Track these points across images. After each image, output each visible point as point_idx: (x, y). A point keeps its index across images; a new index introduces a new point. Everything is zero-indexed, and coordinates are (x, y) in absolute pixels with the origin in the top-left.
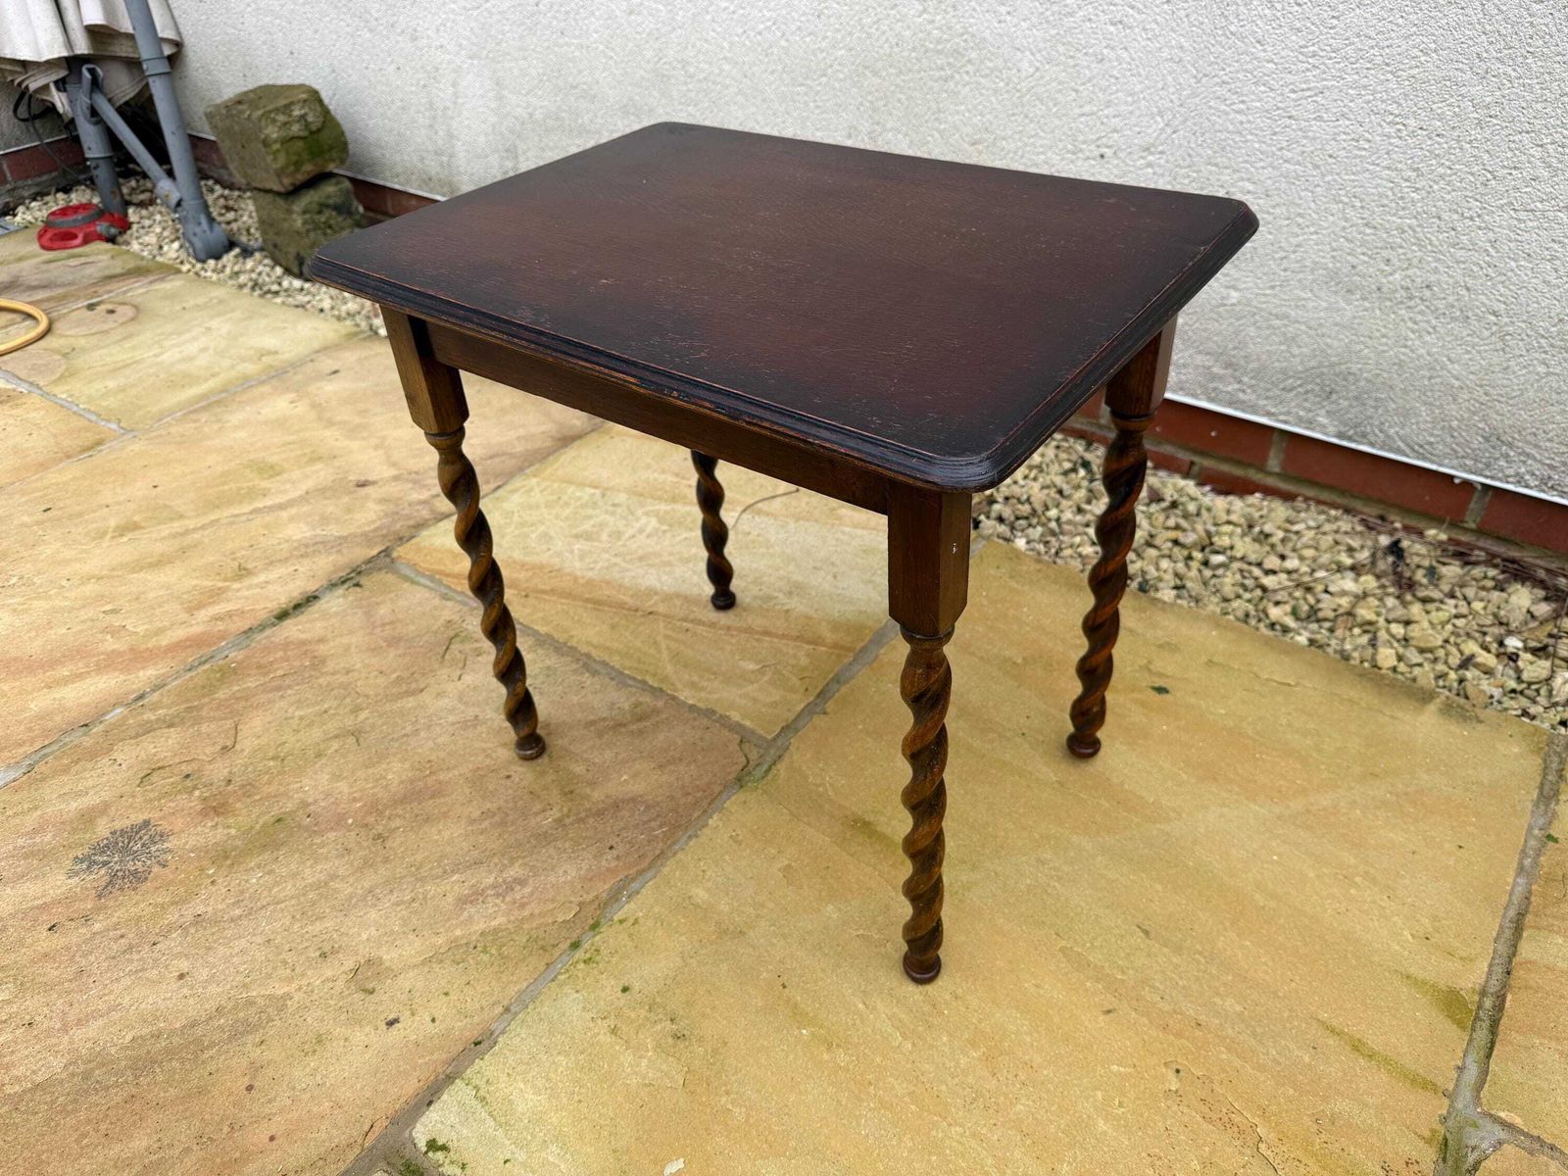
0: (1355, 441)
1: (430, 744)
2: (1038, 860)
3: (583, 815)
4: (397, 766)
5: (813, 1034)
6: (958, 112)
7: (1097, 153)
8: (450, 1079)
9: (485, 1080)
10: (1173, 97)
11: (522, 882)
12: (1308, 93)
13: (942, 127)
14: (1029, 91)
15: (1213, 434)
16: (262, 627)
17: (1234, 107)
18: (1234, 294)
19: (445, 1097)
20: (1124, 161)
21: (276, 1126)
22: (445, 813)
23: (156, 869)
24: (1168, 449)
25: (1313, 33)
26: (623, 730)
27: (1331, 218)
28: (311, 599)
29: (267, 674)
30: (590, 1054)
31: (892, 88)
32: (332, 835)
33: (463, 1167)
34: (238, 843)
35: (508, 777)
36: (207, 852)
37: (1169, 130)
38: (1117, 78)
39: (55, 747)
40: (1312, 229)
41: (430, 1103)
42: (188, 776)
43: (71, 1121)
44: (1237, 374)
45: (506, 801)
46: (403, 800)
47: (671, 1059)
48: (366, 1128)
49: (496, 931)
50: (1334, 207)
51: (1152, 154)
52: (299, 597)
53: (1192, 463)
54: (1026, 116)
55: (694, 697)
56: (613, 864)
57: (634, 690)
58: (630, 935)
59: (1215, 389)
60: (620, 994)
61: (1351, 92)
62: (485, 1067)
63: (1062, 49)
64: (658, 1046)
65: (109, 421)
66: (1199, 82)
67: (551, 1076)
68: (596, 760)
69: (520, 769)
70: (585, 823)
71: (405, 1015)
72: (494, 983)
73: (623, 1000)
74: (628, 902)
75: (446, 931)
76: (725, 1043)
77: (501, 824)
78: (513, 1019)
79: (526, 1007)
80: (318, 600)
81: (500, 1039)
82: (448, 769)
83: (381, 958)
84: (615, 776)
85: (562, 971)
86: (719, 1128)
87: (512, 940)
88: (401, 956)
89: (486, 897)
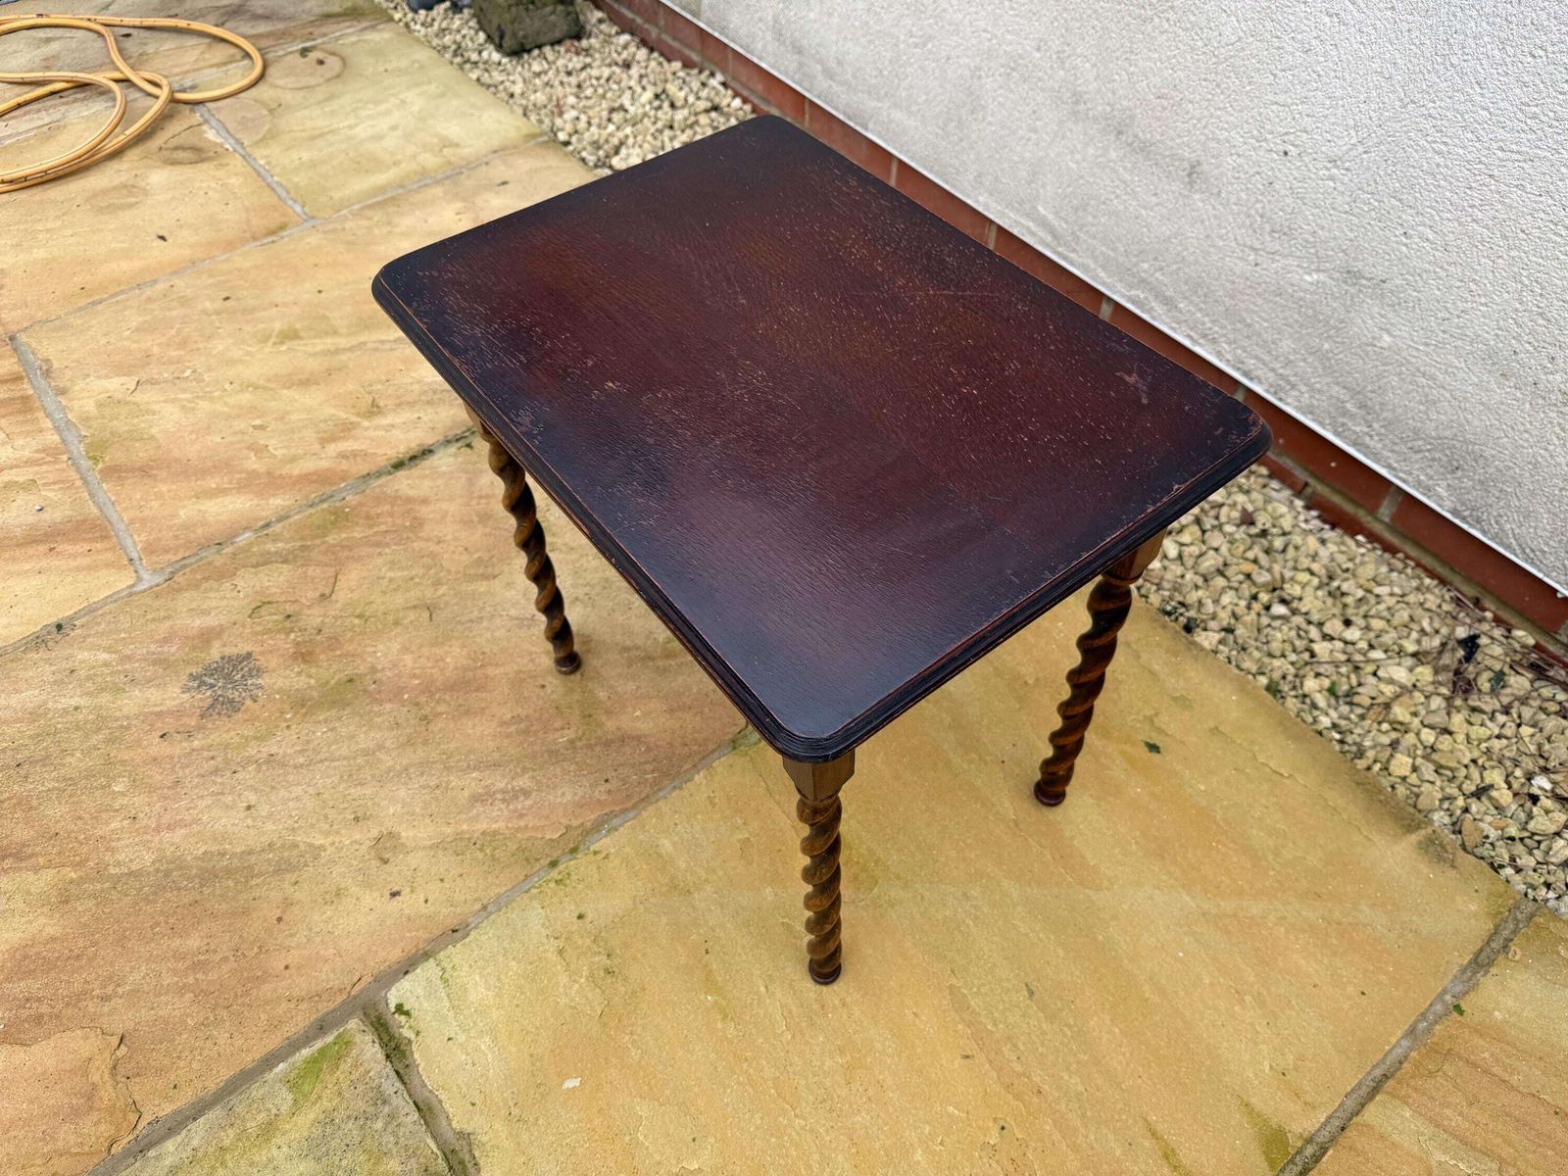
0: (1467, 523)
1: (488, 635)
2: (965, 895)
3: (592, 741)
4: (456, 650)
5: (716, 1002)
6: (1150, 59)
7: (1281, 148)
8: (427, 955)
9: (451, 965)
10: (1373, 114)
11: (526, 793)
13: (1132, 69)
14: (1226, 60)
15: (1333, 465)
16: (379, 474)
17: (1434, 146)
18: (1387, 338)
19: (418, 971)
20: (1306, 166)
21: (292, 958)
22: (483, 709)
23: (248, 702)
24: (1288, 463)
25: (1540, 92)
26: (651, 664)
28: (427, 452)
29: (371, 526)
30: (537, 967)
31: (1089, 12)
32: (388, 706)
33: (418, 1033)
34: (315, 694)
35: (543, 686)
36: (289, 697)
37: (1361, 149)
38: (1319, 75)
39: (193, 560)
40: (1483, 300)
41: (406, 973)
42: (289, 616)
43: (149, 909)
44: (1369, 418)
45: (535, 711)
46: (451, 687)
47: (598, 990)
48: (355, 979)
49: (495, 833)
51: (1338, 167)
52: (417, 449)
53: (1306, 484)
54: (1218, 86)
56: (604, 796)
58: (599, 868)
59: (1343, 425)
60: (575, 920)
62: (454, 954)
64: (591, 975)
65: (295, 201)
66: (1404, 106)
67: (502, 977)
68: (619, 689)
69: (555, 681)
70: (593, 750)
71: (406, 890)
72: (481, 881)
73: (576, 925)
74: (606, 836)
75: (456, 823)
76: (643, 989)
77: (525, 732)
78: (487, 917)
79: (500, 910)
80: (432, 455)
81: (473, 933)
82: (496, 665)
83: (400, 833)
84: (630, 710)
85: (536, 885)
86: (616, 1061)
87: (505, 844)
88: (416, 836)
89: (494, 800)
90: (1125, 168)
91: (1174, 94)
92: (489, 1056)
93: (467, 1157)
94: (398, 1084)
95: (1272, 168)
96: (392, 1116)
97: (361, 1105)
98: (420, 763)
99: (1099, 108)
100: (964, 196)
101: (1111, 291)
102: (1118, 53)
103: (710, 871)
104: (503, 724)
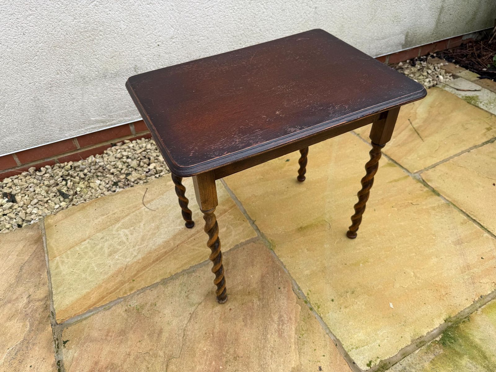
1: (196, 331)
2: (328, 202)
3: (261, 292)
4: (200, 345)
5: (362, 264)
6: (102, 49)
7: (156, 45)
8: (347, 356)
9: (350, 345)
10: (174, 20)
11: (280, 317)
12: (209, 8)
14: (126, 34)
17: (192, 18)
19: (353, 358)
20: (166, 44)
22: (236, 333)
27: (225, 38)
28: (59, 363)
30: (351, 315)
33: (378, 358)
35: (230, 309)
37: (176, 30)
38: (155, 20)
41: (354, 363)
45: (242, 313)
46: (221, 347)
47: (359, 296)
49: (296, 329)
50: (225, 35)
51: (174, 39)
52: (54, 368)
54: (128, 42)
55: (227, 248)
56: (286, 289)
58: (314, 294)
60: (334, 302)
61: (220, 4)
62: (346, 345)
63: (134, 17)
64: (354, 298)
66: (180, 14)
67: (355, 327)
68: (239, 282)
69: (229, 305)
70: (265, 292)
71: (319, 364)
72: (316, 335)
73: (336, 302)
74: (302, 291)
75: (291, 344)
76: (359, 283)
77: (252, 317)
78: (331, 332)
79: (329, 328)
80: (62, 360)
81: (338, 338)
82: (214, 328)
83: (292, 368)
84: (249, 279)
85: (319, 315)
86: (383, 292)
87: (301, 326)
88: (294, 361)
89: (282, 328)
90: (114, 85)
91: (116, 53)
92: (384, 331)
93: (419, 341)
94: (398, 364)
95: (158, 52)
96: (410, 366)
98: (259, 359)
99: (93, 75)
100: (59, 139)
101: (133, 120)
102: (89, 55)
103: (317, 260)
104: (246, 325)
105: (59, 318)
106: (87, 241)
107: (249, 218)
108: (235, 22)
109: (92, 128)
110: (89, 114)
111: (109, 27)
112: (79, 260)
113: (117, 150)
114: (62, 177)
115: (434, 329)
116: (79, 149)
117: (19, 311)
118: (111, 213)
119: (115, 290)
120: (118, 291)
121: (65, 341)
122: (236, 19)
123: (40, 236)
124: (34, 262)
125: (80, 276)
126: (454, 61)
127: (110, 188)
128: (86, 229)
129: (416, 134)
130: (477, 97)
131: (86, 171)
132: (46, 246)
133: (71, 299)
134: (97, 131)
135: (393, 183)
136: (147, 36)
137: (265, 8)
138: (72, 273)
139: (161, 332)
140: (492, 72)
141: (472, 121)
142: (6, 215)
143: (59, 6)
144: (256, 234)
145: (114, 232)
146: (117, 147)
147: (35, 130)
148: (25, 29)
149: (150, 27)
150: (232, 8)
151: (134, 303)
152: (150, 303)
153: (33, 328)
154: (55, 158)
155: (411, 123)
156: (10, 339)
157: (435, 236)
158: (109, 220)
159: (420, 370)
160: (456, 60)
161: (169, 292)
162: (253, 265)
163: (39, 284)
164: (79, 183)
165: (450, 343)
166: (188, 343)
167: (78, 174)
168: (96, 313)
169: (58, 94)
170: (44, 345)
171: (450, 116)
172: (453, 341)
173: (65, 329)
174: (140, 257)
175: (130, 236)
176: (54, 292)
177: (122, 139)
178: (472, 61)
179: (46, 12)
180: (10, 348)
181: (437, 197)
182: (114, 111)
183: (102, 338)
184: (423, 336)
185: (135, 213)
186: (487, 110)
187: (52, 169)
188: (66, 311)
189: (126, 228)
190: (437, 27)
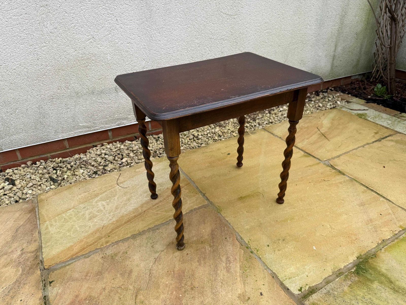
1: (160, 270)
3: (212, 241)
4: (164, 280)
5: (290, 220)
6: (92, 73)
8: (282, 284)
9: (284, 277)
10: (146, 56)
11: (228, 258)
12: (171, 48)
13: (89, 78)
14: (111, 63)
17: (158, 54)
19: (287, 286)
22: (192, 271)
25: (168, 37)
28: (45, 297)
30: (283, 256)
32: (184, 301)
33: (307, 285)
35: (187, 254)
37: (147, 63)
38: (132, 55)
41: (288, 289)
45: (197, 256)
46: (180, 281)
47: (289, 242)
49: (240, 267)
51: (145, 69)
56: (231, 239)
57: (171, 222)
58: (254, 241)
60: (269, 247)
62: (281, 276)
63: (117, 51)
64: (285, 244)
66: (150, 51)
67: (287, 264)
68: (194, 235)
69: (186, 251)
70: (215, 241)
71: (260, 291)
72: (257, 270)
73: (271, 247)
74: (244, 240)
75: (236, 277)
76: (288, 233)
77: (204, 258)
78: (269, 268)
79: (266, 265)
80: (48, 296)
81: (274, 272)
82: (174, 267)
83: (239, 294)
84: (202, 232)
85: (258, 256)
86: (307, 239)
87: (245, 264)
88: (240, 289)
89: (229, 266)
91: (103, 77)
92: (310, 266)
93: (338, 272)
94: (323, 289)
96: (332, 290)
97: (331, 298)
98: (211, 289)
99: (85, 91)
100: (53, 140)
101: (111, 127)
102: (83, 77)
103: (255, 219)
104: (200, 265)
105: (46, 265)
106: (72, 210)
107: (201, 192)
108: (189, 59)
109: (80, 132)
110: (78, 120)
111: (99, 58)
112: (65, 223)
113: (97, 150)
114: (53, 168)
115: (349, 264)
116: (68, 149)
117: (14, 260)
118: (92, 191)
119: (93, 243)
120: (96, 243)
121: (51, 281)
122: (189, 57)
123: (34, 207)
124: (27, 225)
125: (65, 234)
126: (347, 92)
127: (90, 176)
128: (71, 202)
129: (323, 137)
130: (366, 114)
131: (72, 164)
132: (38, 215)
133: (57, 250)
134: (83, 134)
135: (309, 168)
136: (126, 65)
137: (210, 51)
138: (59, 233)
139: (131, 271)
140: (374, 98)
141: (364, 128)
142: (6, 195)
143: (65, 41)
144: (206, 202)
145: (94, 204)
146: (97, 148)
147: (36, 131)
148: (39, 56)
149: (128, 59)
150: (187, 49)
151: (109, 252)
152: (122, 252)
153: (25, 273)
154: (49, 155)
155: (319, 130)
156: (4, 281)
157: (344, 201)
158: (90, 195)
159: (341, 292)
160: (348, 92)
161: (137, 244)
162: (204, 223)
163: (31, 241)
164: (66, 173)
165: (363, 272)
166: (153, 279)
167: (66, 166)
168: (77, 260)
169: (57, 104)
170: (33, 284)
171: (347, 125)
172: (365, 271)
173: (51, 273)
174: (114, 219)
175: (106, 206)
176: (43, 246)
177: (102, 142)
178: (360, 92)
179: (56, 45)
180: (4, 287)
181: (343, 176)
182: (97, 120)
183: (82, 278)
184: (341, 269)
185: (110, 191)
186: (374, 122)
187: (45, 163)
188: (52, 259)
189: (103, 201)
190: (332, 69)
